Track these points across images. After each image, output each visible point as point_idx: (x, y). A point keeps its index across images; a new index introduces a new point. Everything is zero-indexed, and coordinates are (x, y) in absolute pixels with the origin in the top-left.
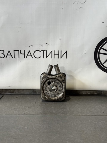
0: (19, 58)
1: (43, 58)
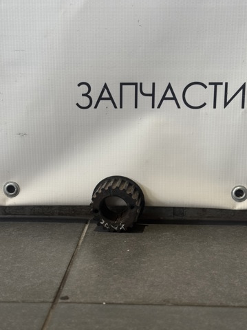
0: (136, 107)
1: (215, 107)
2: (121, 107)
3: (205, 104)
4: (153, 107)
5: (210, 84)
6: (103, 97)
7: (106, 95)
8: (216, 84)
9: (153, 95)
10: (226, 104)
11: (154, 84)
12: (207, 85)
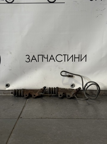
0: (43, 61)
1: (65, 61)
2: (38, 62)
3: (62, 61)
4: (48, 61)
5: (63, 55)
6: (33, 59)
7: (34, 58)
8: (65, 55)
9: (47, 58)
10: (68, 60)
11: (47, 55)
12: (62, 55)
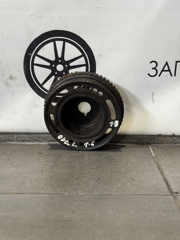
2: (175, 76)
6: (165, 69)
